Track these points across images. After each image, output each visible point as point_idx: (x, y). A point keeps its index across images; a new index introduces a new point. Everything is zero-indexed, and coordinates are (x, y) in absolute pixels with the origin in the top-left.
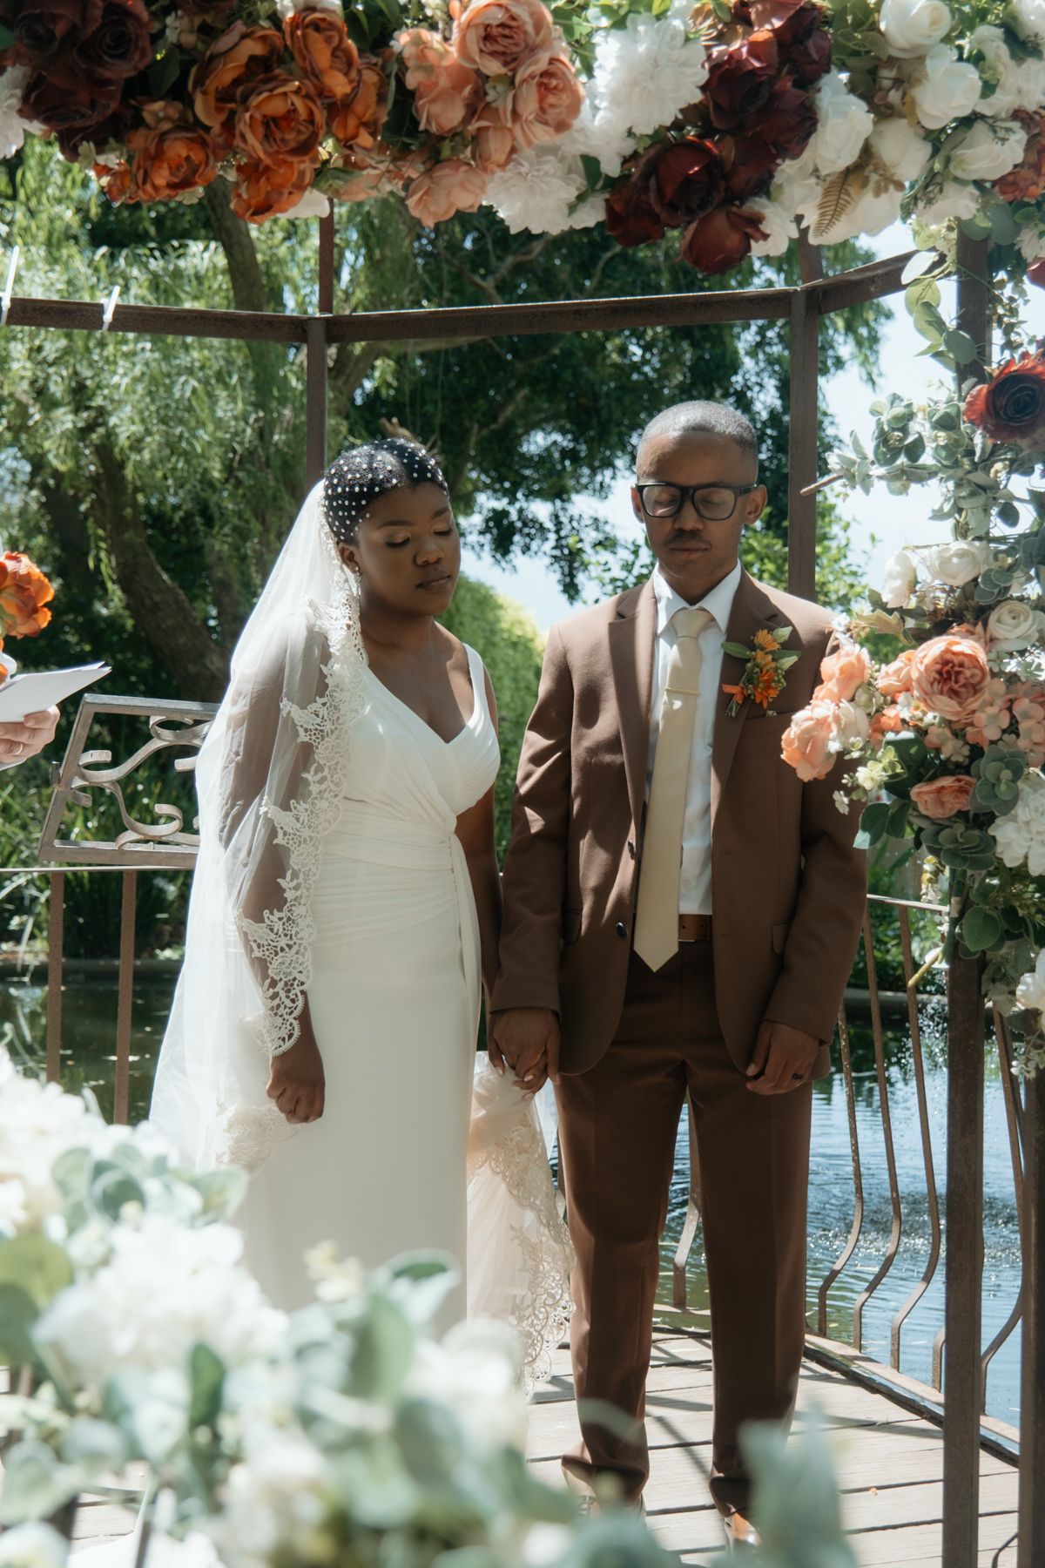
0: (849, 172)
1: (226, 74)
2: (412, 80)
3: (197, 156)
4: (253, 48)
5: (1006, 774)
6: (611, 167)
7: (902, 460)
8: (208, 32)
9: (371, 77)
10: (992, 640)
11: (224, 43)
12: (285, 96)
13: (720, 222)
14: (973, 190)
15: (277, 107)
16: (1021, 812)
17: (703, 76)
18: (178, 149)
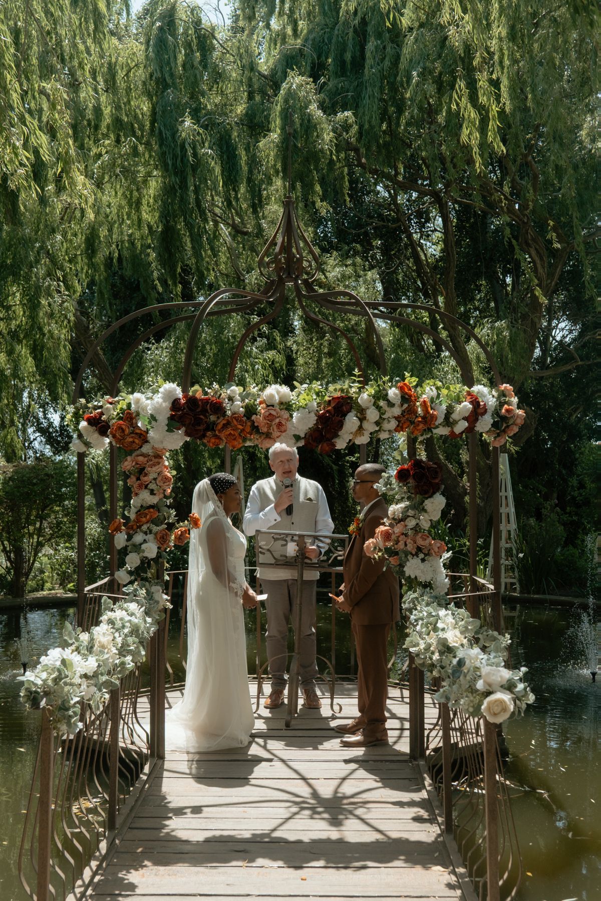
0: (357, 431)
1: (220, 427)
2: (256, 424)
3: (217, 441)
4: (224, 422)
5: (404, 555)
6: (302, 435)
7: (389, 486)
8: (218, 418)
9: (249, 424)
10: (406, 526)
11: (219, 421)
12: (229, 431)
13: (325, 445)
14: (387, 432)
15: (228, 433)
16: (408, 563)
17: (316, 418)
18: (213, 440)
